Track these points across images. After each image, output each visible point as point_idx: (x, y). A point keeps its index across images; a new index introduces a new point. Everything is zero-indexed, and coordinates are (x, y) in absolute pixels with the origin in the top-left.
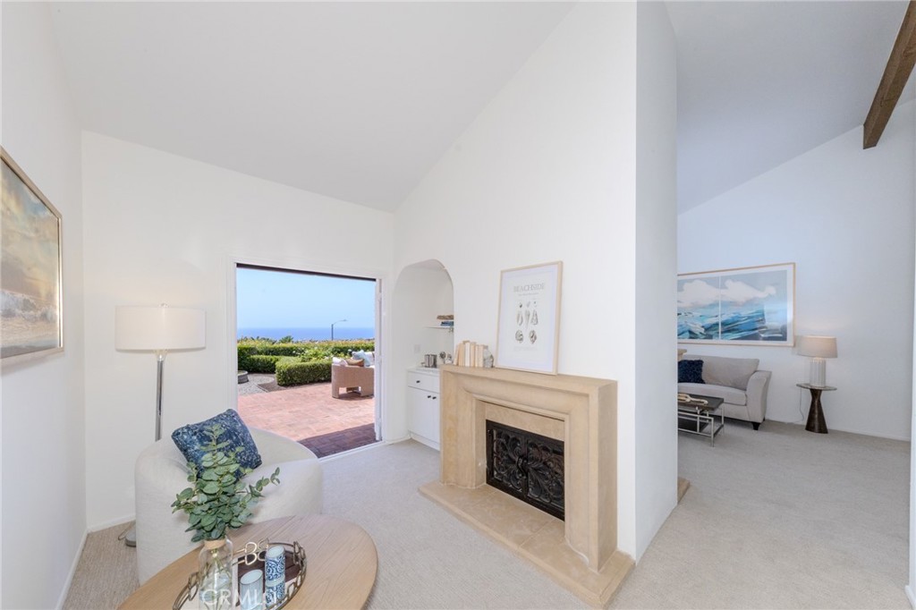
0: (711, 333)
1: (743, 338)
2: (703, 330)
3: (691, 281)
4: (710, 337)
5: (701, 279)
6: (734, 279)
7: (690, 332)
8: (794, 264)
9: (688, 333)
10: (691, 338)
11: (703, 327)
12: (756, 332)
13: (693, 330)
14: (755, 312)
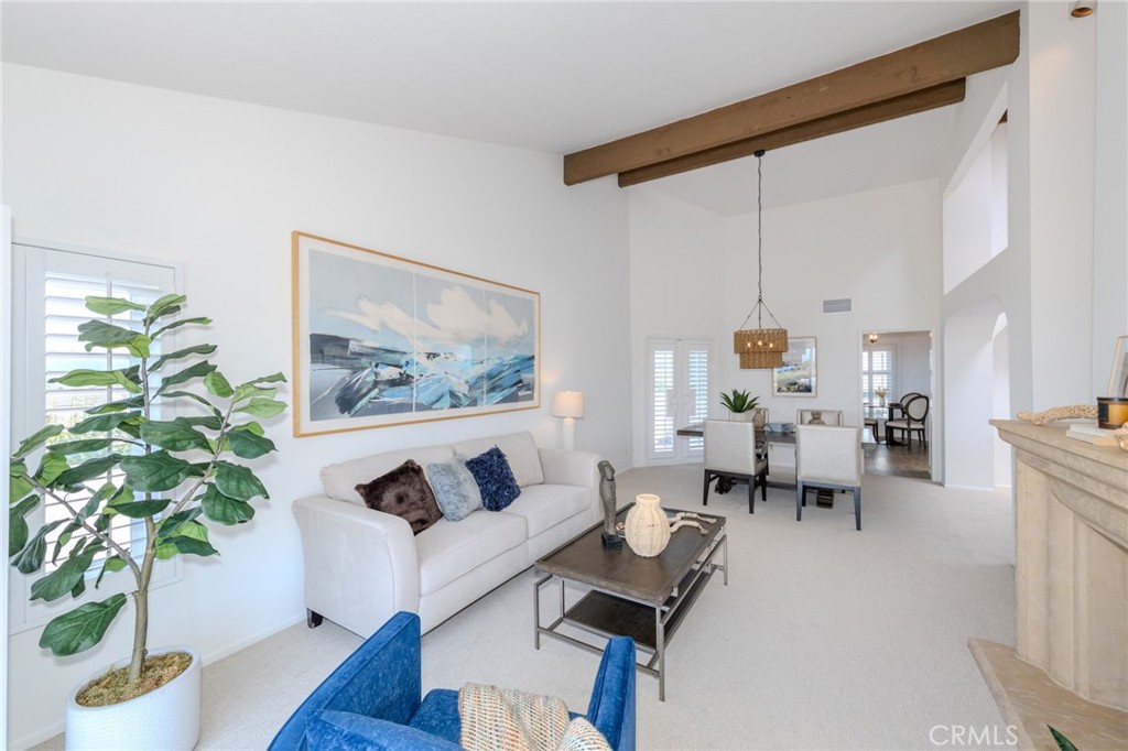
0: (477, 394)
2: (467, 389)
4: (475, 401)
8: (539, 295)
9: (448, 397)
11: (467, 382)
12: (515, 388)
13: (456, 389)
14: (515, 358)
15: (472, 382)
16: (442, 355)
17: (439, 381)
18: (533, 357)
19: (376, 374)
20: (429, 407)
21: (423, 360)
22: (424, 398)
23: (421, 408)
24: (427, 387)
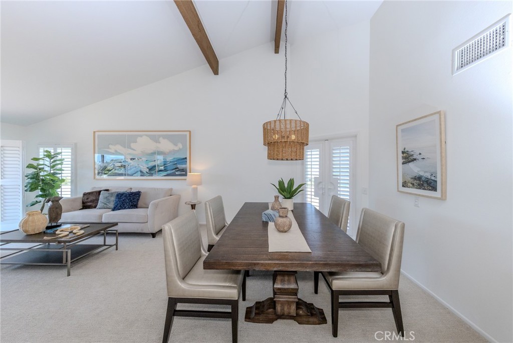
0: (152, 172)
1: (168, 175)
2: (148, 170)
3: (141, 136)
4: (151, 175)
5: (146, 135)
6: (165, 137)
7: (141, 171)
8: (190, 131)
9: (139, 172)
10: (141, 176)
11: (148, 168)
12: (174, 171)
13: (142, 170)
14: (174, 159)
15: (150, 168)
16: (136, 159)
17: (136, 167)
18: (186, 158)
19: (114, 165)
20: (132, 175)
21: (129, 161)
22: (129, 172)
23: (128, 175)
24: (131, 169)
